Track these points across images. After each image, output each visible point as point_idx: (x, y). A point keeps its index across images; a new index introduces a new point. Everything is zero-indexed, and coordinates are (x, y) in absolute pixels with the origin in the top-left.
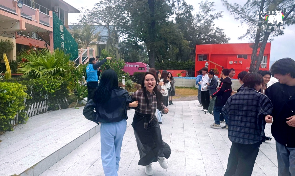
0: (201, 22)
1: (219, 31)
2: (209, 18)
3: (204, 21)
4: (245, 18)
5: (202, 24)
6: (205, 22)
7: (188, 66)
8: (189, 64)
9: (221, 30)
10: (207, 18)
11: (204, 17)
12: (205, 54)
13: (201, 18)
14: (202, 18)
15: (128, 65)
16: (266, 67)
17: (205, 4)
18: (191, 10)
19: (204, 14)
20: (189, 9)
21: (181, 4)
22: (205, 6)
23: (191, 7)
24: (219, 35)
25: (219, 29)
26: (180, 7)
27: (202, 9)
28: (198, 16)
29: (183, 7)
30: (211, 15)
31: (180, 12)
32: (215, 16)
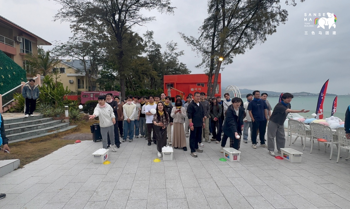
0: (168, 58)
2: (174, 56)
4: (200, 49)
5: (169, 60)
6: (171, 58)
9: (184, 65)
11: (170, 55)
12: (171, 83)
14: (168, 55)
15: (103, 94)
16: (219, 93)
17: (171, 44)
18: (159, 48)
19: (170, 52)
20: (158, 47)
21: (151, 44)
22: (170, 46)
23: (159, 46)
24: (182, 68)
25: (182, 64)
26: (151, 46)
27: (168, 48)
28: (165, 53)
29: (153, 46)
30: (175, 53)
31: (151, 49)
32: (179, 54)
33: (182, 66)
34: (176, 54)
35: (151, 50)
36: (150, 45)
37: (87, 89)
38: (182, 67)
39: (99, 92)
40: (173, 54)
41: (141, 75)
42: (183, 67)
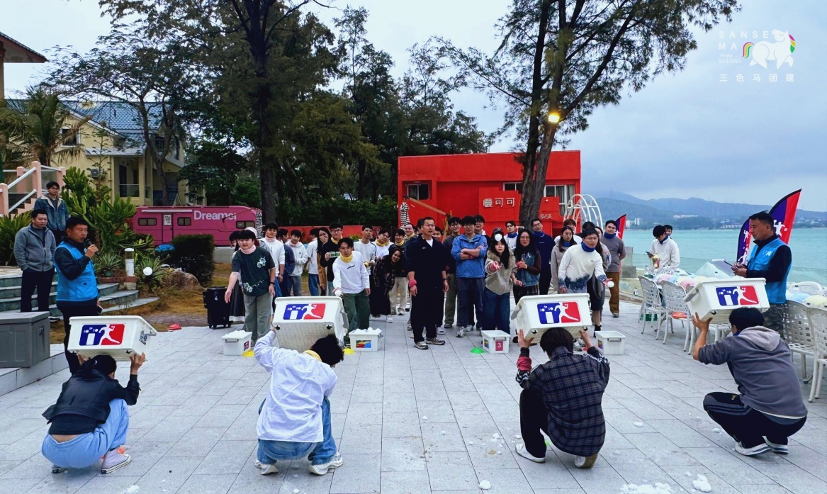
0: (417, 98)
1: (463, 122)
2: (437, 89)
3: (423, 95)
4: (498, 85)
5: (419, 102)
6: (425, 98)
7: (382, 215)
8: (384, 208)
9: (467, 119)
10: (430, 89)
11: (422, 86)
12: (422, 181)
13: (414, 88)
14: (417, 88)
15: (204, 215)
17: (424, 51)
18: (386, 66)
19: (421, 78)
20: (381, 63)
21: (359, 50)
22: (423, 58)
23: (385, 59)
24: (462, 133)
25: (462, 115)
26: (358, 57)
27: (416, 66)
28: (407, 81)
29: (365, 57)
30: (440, 80)
31: (358, 70)
32: (452, 83)
33: (463, 125)
34: (441, 82)
35: (361, 70)
36: (356, 53)
37: (147, 199)
38: (461, 125)
39: (190, 211)
40: (431, 85)
41: (326, 155)
42: (466, 127)
